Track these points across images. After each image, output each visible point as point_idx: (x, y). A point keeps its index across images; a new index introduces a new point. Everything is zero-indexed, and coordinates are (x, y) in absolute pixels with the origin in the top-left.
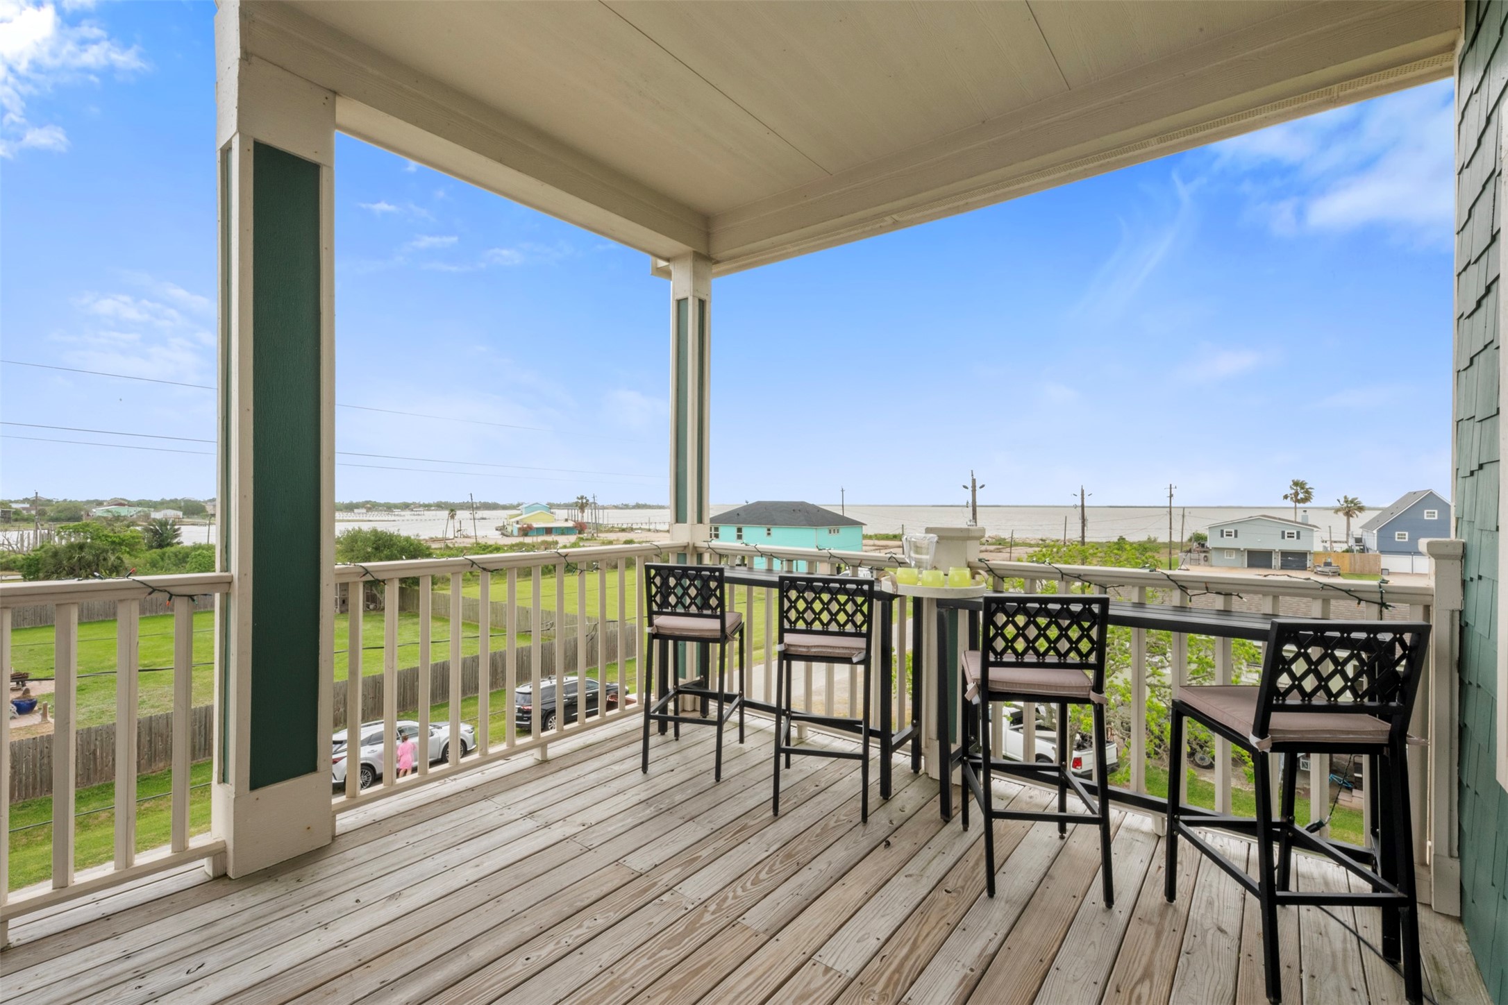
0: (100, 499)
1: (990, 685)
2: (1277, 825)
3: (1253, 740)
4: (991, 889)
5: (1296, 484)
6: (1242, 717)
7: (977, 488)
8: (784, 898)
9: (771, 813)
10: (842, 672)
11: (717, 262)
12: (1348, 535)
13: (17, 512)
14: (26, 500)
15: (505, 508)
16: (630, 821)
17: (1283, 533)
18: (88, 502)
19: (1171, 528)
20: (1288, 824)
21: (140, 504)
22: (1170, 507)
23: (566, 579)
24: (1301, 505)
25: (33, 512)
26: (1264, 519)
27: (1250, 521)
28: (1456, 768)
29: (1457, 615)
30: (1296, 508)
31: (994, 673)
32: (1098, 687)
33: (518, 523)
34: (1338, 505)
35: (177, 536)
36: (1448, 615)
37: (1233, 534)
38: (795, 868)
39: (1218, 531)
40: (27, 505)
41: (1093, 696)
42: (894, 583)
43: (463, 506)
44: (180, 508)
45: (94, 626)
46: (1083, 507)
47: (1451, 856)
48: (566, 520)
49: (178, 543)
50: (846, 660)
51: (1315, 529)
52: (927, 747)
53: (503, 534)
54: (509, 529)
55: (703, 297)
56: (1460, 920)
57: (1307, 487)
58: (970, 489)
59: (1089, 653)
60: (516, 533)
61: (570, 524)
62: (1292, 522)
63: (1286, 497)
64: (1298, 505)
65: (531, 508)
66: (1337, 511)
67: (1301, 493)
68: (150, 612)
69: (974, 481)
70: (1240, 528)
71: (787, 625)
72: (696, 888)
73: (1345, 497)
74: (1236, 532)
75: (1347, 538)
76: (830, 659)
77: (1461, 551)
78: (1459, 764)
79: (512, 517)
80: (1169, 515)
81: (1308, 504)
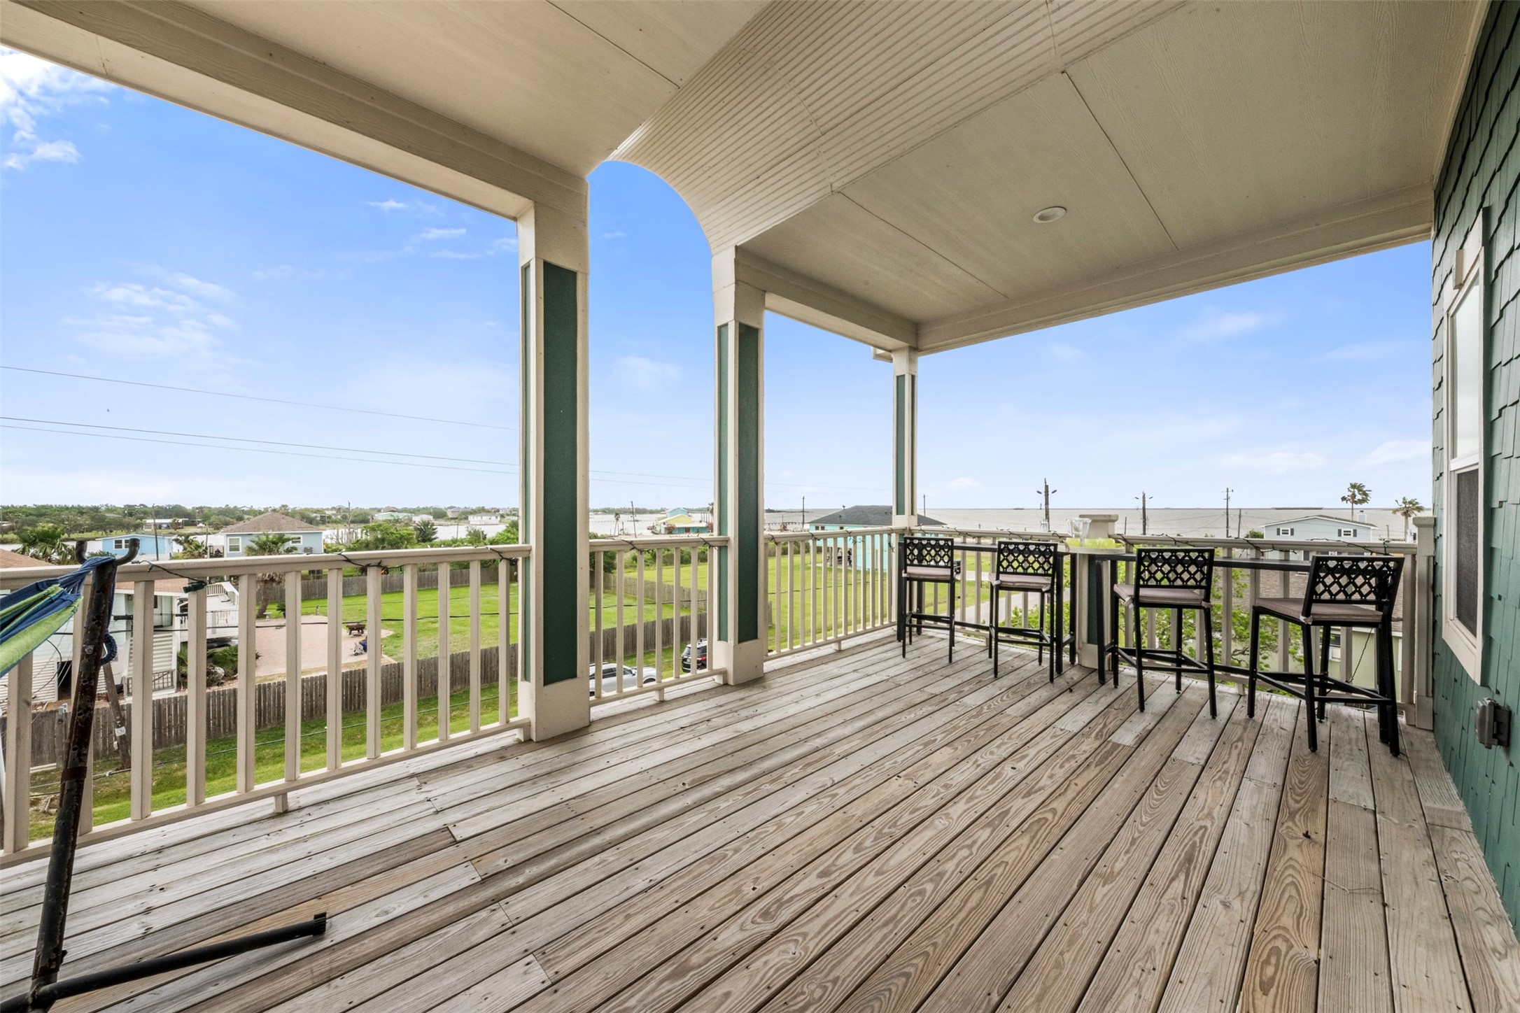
0: (379, 507)
1: (1140, 599)
2: (1317, 677)
3: (1302, 618)
4: (1142, 708)
5: (1353, 486)
6: (1296, 611)
7: (1050, 493)
8: (1022, 706)
9: (993, 676)
10: (1034, 598)
11: (921, 351)
12: (1406, 533)
13: (329, 517)
14: (333, 508)
15: (651, 512)
16: (913, 676)
17: (1340, 531)
18: (371, 509)
19: (1227, 527)
20: (1324, 676)
21: (404, 510)
22: (1227, 509)
23: (700, 567)
24: (1359, 506)
25: (339, 517)
26: (1320, 516)
27: (1307, 520)
28: (1431, 646)
29: (1432, 559)
30: (1352, 509)
31: (1143, 592)
32: (1207, 599)
33: (664, 524)
34: (1396, 506)
35: (435, 533)
36: (1426, 558)
37: (1289, 532)
38: (1021, 697)
39: (1275, 529)
40: (334, 512)
41: (1204, 604)
42: (1067, 546)
43: (625, 511)
44: (430, 514)
45: (394, 595)
46: (1144, 509)
47: (1427, 696)
48: (701, 522)
49: (435, 538)
50: (1039, 590)
51: (1372, 528)
52: (1079, 649)
53: (653, 532)
54: (658, 529)
55: (913, 373)
56: (1432, 731)
57: (1364, 489)
58: (1044, 494)
59: (1201, 580)
60: (663, 531)
61: (704, 525)
62: (1349, 521)
63: (1344, 499)
64: (1355, 506)
65: (675, 511)
66: (1395, 511)
67: (1358, 494)
68: (428, 586)
69: (1047, 487)
70: (1296, 527)
71: (1001, 569)
72: (973, 700)
73: (1404, 499)
74: (1292, 530)
75: (1405, 536)
76: (1026, 589)
77: (1433, 522)
78: (1433, 644)
79: (660, 519)
80: (1225, 516)
81: (1364, 505)
